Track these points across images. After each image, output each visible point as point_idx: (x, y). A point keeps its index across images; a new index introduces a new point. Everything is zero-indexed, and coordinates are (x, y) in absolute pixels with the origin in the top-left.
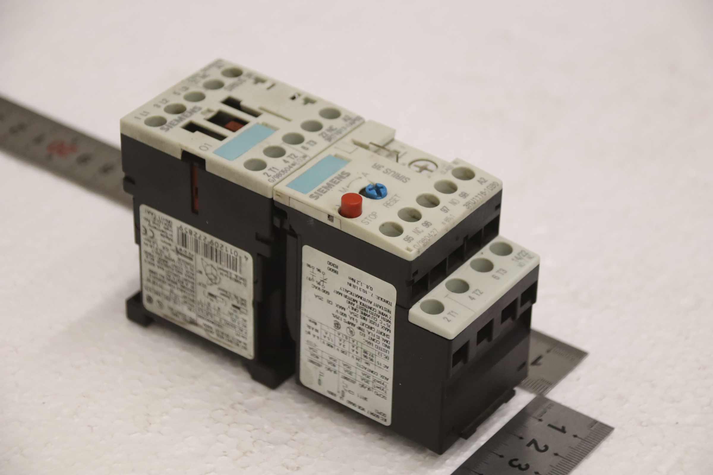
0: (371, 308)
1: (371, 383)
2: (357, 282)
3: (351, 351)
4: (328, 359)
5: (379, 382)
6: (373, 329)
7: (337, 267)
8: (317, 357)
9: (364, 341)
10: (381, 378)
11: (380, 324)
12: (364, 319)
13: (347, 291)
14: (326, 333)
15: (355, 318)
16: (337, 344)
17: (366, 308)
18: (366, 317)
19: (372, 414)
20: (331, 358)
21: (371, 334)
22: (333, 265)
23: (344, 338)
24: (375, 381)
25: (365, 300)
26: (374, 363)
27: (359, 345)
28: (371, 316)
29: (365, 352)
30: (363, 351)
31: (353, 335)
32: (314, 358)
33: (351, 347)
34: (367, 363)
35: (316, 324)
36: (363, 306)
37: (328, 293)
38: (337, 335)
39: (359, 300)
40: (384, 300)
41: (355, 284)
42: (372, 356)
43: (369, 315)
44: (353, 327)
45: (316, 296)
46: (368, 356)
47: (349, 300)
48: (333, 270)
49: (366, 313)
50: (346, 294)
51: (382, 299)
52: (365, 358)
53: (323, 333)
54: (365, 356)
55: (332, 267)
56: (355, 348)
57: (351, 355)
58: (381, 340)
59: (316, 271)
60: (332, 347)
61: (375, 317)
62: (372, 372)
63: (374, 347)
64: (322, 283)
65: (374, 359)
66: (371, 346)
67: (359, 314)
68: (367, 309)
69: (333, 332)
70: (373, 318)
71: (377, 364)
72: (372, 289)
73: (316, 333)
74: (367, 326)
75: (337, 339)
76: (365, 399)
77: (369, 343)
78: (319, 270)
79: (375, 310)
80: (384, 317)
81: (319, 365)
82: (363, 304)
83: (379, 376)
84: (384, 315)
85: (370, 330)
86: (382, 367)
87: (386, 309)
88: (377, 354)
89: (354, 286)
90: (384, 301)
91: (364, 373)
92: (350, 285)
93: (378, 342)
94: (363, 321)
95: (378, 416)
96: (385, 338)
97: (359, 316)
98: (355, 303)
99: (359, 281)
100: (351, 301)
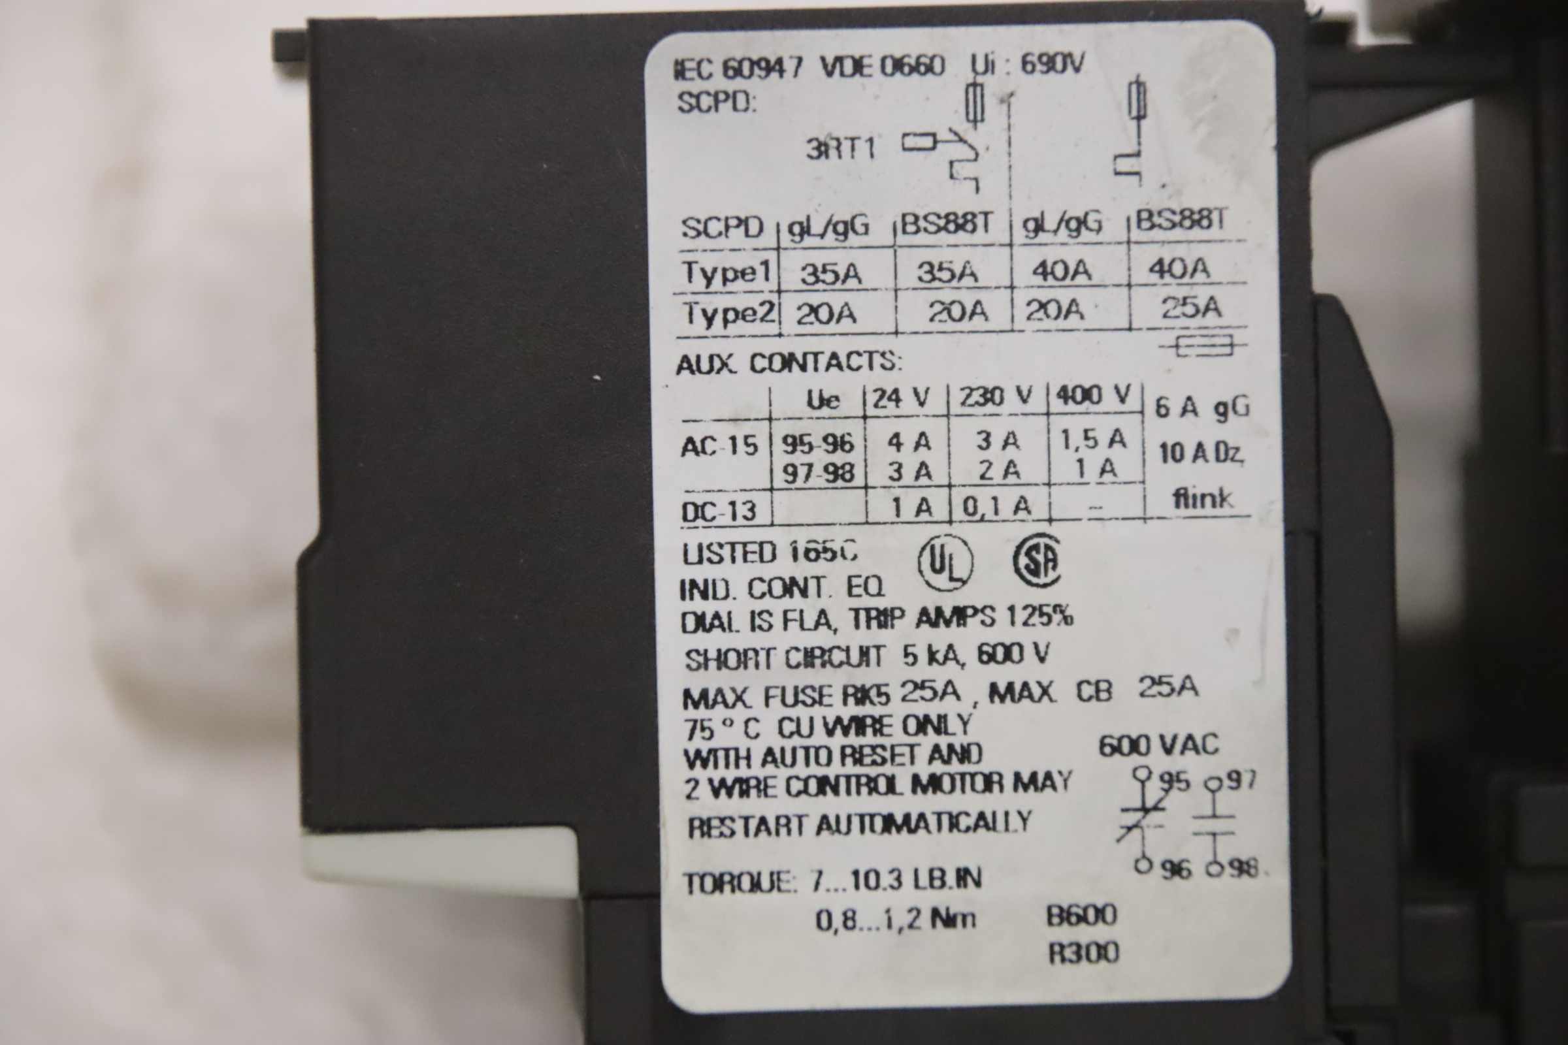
0: (824, 784)
1: (792, 276)
2: (917, 924)
3: (936, 430)
4: (1086, 299)
5: (741, 315)
6: (797, 657)
7: (1056, 952)
8: (1161, 268)
9: (850, 551)
10: (721, 347)
11: (758, 709)
12: (862, 695)
13: (983, 821)
14: (1107, 468)
15: (922, 671)
16: (1031, 432)
17: (859, 770)
18: (852, 710)
19: (773, 67)
20: (1073, 308)
21: (810, 620)
22: (1081, 952)
23: (984, 498)
24: (761, 311)
25: (865, 821)
26: (781, 429)
27: (882, 506)
28: (820, 738)
29: (837, 473)
30: (859, 471)
31: (929, 546)
32: (1180, 251)
33: (935, 459)
34: (824, 402)
35: (1181, 497)
36: (873, 771)
37: (1110, 747)
38: (1037, 499)
39: (904, 803)
40: (736, 887)
41: (929, 899)
42: (792, 471)
43: (830, 733)
44: (931, 600)
45: (1188, 685)
46: (820, 457)
47: (967, 768)
48: (1082, 919)
49: (853, 740)
50: (990, 803)
51: (756, 886)
52: (839, 429)
53: (1125, 461)
54: (838, 443)
55: (1085, 934)
56: (910, 460)
57: (936, 404)
58: (740, 607)
59: (1196, 854)
60: (1065, 394)
61: (796, 741)
62: (788, 362)
63: (782, 538)
64: (1154, 790)
65: (782, 459)
66: (802, 537)
67: (896, 711)
68: (850, 768)
69: (1067, 501)
70: (805, 730)
71: (760, 432)
72: (823, 920)
73: (1177, 429)
74: (838, 656)
75: (1031, 467)
76: (822, 149)
77: (814, 553)
78: (1176, 869)
79: (796, 786)
80: (730, 775)
81: (1146, 218)
82: (873, 790)
83: (740, 354)
84: (738, 780)
85: (822, 638)
86: (722, 432)
87: (722, 834)
88: (761, 500)
89: (937, 878)
90: (735, 882)
91: (846, 325)
92: (963, 875)
93: (759, 588)
94: (865, 677)
95: (733, 69)
96: (713, 641)
97: (896, 693)
98: (924, 772)
99: (906, 931)
100: (956, 767)
